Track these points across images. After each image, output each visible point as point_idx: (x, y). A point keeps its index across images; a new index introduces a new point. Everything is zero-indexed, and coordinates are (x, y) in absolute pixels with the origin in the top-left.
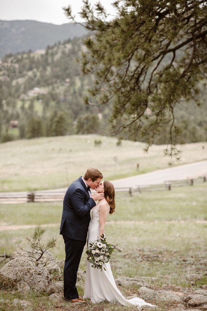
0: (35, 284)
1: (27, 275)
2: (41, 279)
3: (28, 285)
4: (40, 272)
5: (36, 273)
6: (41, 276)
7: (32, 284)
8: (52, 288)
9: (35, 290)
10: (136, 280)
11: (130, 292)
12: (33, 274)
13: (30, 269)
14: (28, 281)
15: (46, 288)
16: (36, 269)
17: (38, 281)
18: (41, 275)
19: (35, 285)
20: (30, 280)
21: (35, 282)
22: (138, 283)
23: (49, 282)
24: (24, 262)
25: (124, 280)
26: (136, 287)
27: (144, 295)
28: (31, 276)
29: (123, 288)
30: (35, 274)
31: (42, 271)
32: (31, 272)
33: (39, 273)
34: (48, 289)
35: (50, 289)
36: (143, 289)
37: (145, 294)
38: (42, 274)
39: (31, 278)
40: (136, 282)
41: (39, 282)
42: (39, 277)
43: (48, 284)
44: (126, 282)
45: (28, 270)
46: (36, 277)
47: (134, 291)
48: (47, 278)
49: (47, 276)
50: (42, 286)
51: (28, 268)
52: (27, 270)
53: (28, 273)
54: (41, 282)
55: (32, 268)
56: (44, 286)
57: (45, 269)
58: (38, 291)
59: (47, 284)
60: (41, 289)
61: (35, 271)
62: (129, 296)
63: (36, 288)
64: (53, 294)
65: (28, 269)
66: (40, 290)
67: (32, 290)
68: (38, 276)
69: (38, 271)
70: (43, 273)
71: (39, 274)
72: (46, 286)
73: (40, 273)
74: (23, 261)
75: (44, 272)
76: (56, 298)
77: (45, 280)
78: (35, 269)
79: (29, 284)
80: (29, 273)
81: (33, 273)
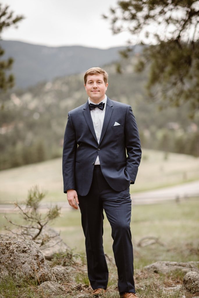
0: (17, 267)
1: (4, 254)
2: (27, 259)
3: (5, 269)
4: (26, 247)
5: (19, 249)
6: (27, 255)
7: (12, 268)
8: (44, 272)
9: (17, 277)
10: (181, 264)
11: (171, 281)
12: (15, 251)
13: (10, 244)
14: (6, 262)
15: (33, 273)
16: (19, 243)
17: (22, 263)
18: (26, 252)
19: (17, 269)
20: (10, 262)
21: (17, 264)
22: (184, 269)
23: (39, 265)
24: (10, 238)
25: (162, 265)
26: (180, 274)
27: (192, 283)
28: (11, 255)
29: (161, 275)
30: (17, 251)
31: (29, 246)
32: (11, 248)
33: (23, 249)
34: (38, 276)
35: (40, 275)
36: (191, 274)
37: (194, 282)
38: (29, 251)
39: (12, 258)
40: (180, 267)
41: (24, 263)
42: (24, 256)
43: (38, 267)
44: (166, 268)
45: (7, 246)
46: (19, 256)
47: (178, 280)
48: (36, 258)
49: (37, 254)
50: (27, 270)
51: (7, 242)
52: (5, 246)
53: (6, 251)
54: (26, 263)
55: (12, 242)
56: (30, 270)
57: (33, 244)
58: (20, 277)
59: (36, 267)
60: (25, 274)
61: (17, 247)
62: (169, 286)
63: (19, 273)
64: (45, 282)
65: (7, 244)
66: (24, 276)
67: (12, 277)
68: (22, 255)
69: (23, 247)
70: (29, 249)
71: (24, 252)
72: (34, 270)
73: (26, 249)
74: (7, 237)
75: (31, 248)
76: (49, 288)
77: (33, 261)
78: (17, 243)
79: (7, 267)
80: (9, 250)
81: (13, 250)
